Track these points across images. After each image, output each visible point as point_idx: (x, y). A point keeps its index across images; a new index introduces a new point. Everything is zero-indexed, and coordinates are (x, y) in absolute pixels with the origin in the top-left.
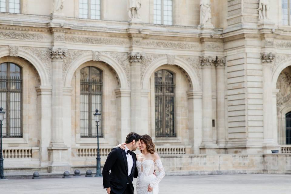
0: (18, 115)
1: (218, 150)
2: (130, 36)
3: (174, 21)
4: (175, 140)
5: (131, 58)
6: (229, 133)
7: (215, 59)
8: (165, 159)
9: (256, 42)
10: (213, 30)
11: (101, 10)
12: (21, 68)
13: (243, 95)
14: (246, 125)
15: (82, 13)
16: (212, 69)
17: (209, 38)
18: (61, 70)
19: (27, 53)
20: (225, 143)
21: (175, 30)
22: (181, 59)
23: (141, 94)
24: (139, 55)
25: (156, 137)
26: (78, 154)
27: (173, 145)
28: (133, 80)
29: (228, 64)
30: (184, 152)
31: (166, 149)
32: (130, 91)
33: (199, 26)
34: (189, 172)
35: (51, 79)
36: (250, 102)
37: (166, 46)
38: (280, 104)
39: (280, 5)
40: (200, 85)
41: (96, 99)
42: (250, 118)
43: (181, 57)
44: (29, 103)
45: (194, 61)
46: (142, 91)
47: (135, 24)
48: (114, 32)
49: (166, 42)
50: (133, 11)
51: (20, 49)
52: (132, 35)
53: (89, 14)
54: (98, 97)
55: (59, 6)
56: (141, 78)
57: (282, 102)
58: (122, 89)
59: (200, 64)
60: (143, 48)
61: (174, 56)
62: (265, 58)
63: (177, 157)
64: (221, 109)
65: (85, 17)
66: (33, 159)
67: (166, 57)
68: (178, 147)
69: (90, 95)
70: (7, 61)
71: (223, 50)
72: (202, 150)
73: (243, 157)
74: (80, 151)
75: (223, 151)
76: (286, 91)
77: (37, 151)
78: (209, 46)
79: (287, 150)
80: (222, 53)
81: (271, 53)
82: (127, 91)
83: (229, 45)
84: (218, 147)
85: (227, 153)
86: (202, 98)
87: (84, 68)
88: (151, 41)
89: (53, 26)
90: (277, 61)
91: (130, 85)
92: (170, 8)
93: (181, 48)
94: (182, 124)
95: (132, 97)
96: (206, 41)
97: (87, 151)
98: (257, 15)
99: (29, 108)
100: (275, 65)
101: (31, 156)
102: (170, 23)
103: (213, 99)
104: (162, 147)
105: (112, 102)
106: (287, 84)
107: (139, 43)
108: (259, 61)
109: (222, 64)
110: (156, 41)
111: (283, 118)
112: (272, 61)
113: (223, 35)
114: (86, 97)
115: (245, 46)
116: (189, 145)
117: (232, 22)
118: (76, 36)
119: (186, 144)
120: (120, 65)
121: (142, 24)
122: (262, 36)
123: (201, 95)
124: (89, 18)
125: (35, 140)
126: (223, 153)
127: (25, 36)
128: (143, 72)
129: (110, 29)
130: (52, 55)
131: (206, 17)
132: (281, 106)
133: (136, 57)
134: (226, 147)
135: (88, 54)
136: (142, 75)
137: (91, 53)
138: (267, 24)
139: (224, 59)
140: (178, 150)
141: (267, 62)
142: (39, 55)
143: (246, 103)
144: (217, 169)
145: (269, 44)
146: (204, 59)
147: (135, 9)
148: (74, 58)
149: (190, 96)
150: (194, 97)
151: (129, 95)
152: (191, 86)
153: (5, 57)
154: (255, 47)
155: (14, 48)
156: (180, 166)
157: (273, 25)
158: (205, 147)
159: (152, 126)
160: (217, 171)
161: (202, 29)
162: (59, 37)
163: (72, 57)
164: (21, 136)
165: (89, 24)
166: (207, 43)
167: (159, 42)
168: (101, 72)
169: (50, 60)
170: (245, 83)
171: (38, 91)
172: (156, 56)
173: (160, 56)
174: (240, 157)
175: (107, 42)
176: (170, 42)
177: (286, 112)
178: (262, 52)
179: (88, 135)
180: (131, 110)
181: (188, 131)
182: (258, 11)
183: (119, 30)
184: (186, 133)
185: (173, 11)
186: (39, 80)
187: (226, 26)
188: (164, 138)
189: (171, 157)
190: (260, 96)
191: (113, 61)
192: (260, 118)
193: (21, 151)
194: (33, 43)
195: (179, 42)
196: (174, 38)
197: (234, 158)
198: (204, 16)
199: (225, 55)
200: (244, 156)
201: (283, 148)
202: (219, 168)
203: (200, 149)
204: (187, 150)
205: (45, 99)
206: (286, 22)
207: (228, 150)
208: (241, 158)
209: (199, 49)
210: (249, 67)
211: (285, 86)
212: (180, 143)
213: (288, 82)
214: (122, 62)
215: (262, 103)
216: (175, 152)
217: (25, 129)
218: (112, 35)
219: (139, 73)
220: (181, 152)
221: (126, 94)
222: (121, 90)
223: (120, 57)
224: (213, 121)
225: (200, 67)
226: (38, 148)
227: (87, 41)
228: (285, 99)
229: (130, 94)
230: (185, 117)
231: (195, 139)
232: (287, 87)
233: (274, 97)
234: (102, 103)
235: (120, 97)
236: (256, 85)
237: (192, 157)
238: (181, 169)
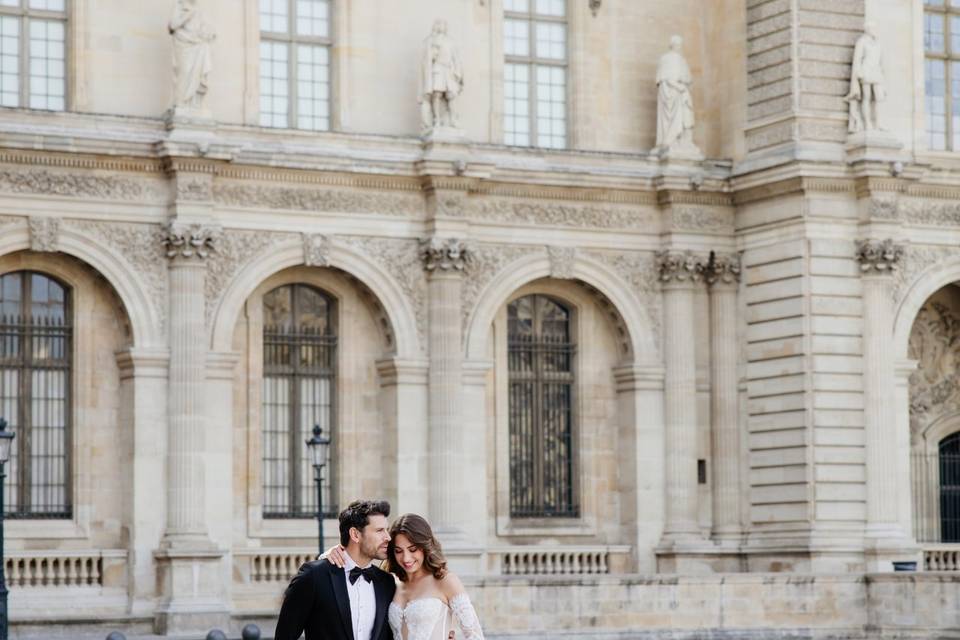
0: (57, 444)
1: (717, 560)
2: (426, 186)
3: (570, 136)
4: (576, 526)
5: (429, 258)
6: (755, 505)
7: (705, 261)
8: (544, 591)
9: (841, 205)
10: (700, 164)
11: (332, 101)
12: (68, 290)
13: (797, 378)
14: (809, 478)
15: (271, 110)
16: (695, 292)
17: (685, 192)
18: (200, 297)
19: (87, 241)
20: (740, 537)
21: (576, 164)
22: (595, 261)
23: (464, 375)
24: (455, 247)
25: (513, 515)
26: (254, 572)
27: (568, 544)
28: (436, 329)
29: (748, 276)
30: (603, 568)
31: (544, 558)
32: (425, 364)
33: (655, 151)
34: (621, 633)
35: (167, 328)
36: (821, 400)
37: (544, 216)
38: (921, 409)
39: (920, 84)
40: (657, 345)
41: (314, 392)
42: (820, 455)
43: (593, 252)
44: (94, 404)
45: (637, 265)
46: (465, 365)
47: (444, 144)
48: (376, 170)
49: (545, 203)
50: (438, 101)
51: (65, 226)
52: (435, 182)
53: (291, 113)
54: (323, 386)
55: (194, 87)
56: (465, 324)
57: (928, 401)
58: (403, 359)
59: (656, 276)
60: (471, 224)
61: (570, 251)
62: (872, 259)
63: (580, 584)
64: (727, 424)
65: (281, 122)
66: (106, 590)
67: (544, 254)
68: (586, 550)
69: (294, 377)
70: (23, 265)
71: (730, 231)
72: (663, 561)
73: (797, 584)
74: (263, 562)
75: (733, 562)
76: (939, 366)
77: (119, 562)
78: (686, 218)
79: (946, 560)
80: (729, 241)
81: (889, 241)
82: (416, 364)
83: (754, 214)
84: (716, 550)
85: (745, 569)
86: (663, 390)
87: (274, 291)
88: (497, 200)
89: (173, 151)
90: (911, 266)
91: (425, 344)
92: (558, 94)
93: (595, 224)
94: (598, 475)
95: (433, 385)
96: (678, 202)
97: (283, 562)
98: (842, 116)
99: (95, 423)
100: (904, 280)
101: (100, 581)
102: (559, 143)
103: (699, 391)
104: (531, 550)
105: (367, 400)
106: (944, 342)
107: (455, 209)
108: (851, 267)
109: (728, 278)
110: (511, 201)
111: (931, 455)
112: (894, 266)
113: (733, 182)
114: (283, 385)
115: (806, 218)
116: (621, 543)
117: (760, 140)
118: (250, 183)
119: (610, 539)
120: (394, 282)
121: (465, 145)
122: (861, 187)
123: (661, 377)
124: (292, 127)
125: (114, 526)
126: (733, 571)
127: (79, 185)
128: (471, 304)
129: (360, 161)
130: (170, 247)
131: (678, 123)
132: (925, 414)
133: (446, 254)
134: (744, 551)
135: (289, 242)
136: (467, 314)
137: (297, 241)
138: (876, 147)
139: (734, 261)
140: (585, 559)
141: (879, 271)
142: (127, 247)
143: (807, 405)
144: (715, 624)
145: (883, 211)
146: (671, 259)
147: (444, 96)
148: (242, 258)
149: (624, 382)
150: (638, 385)
151: (423, 380)
152: (626, 349)
153: (16, 255)
154: (837, 220)
155: (45, 224)
156: (590, 614)
157: (897, 148)
158: (675, 551)
159: (499, 481)
160: (714, 630)
161: (664, 161)
162: (193, 187)
163: (235, 254)
164: (68, 514)
165: (291, 146)
166: (680, 209)
167: (522, 206)
168: (332, 302)
169: (165, 262)
170: (804, 339)
171: (125, 366)
172: (513, 252)
173: (525, 249)
174: (788, 583)
175: (351, 205)
176: (556, 204)
177: (942, 437)
178: (861, 238)
179: (286, 510)
180: (430, 429)
181: (617, 496)
182: (848, 104)
183: (392, 165)
184: (612, 502)
185: (569, 104)
186: (128, 330)
187: (743, 155)
188: (540, 521)
189: (563, 584)
190: (853, 383)
191: (372, 267)
192: (854, 455)
193: (67, 563)
194: (107, 208)
195: (588, 205)
196: (571, 191)
197: (769, 586)
198: (671, 120)
199: (741, 248)
200: (802, 580)
201: (930, 553)
202: (722, 619)
203: (658, 556)
204: (614, 560)
205: (147, 390)
206: (940, 141)
207: (751, 561)
208: (792, 587)
209: (655, 226)
210: (819, 286)
211: (935, 348)
212: (593, 536)
213: (946, 336)
214: (400, 269)
215: (860, 406)
216: (576, 566)
217: (79, 491)
218: (366, 181)
219: (457, 307)
220: (594, 568)
221: (412, 374)
222: (397, 363)
223: (393, 252)
224: (701, 463)
225: (658, 286)
226: (122, 553)
227: (287, 200)
228: (936, 393)
229: (428, 375)
230: (608, 452)
231: (642, 523)
232: (944, 352)
233: (901, 385)
234: (333, 406)
235: (395, 384)
236: (841, 344)
237: (629, 584)
238: (593, 622)
